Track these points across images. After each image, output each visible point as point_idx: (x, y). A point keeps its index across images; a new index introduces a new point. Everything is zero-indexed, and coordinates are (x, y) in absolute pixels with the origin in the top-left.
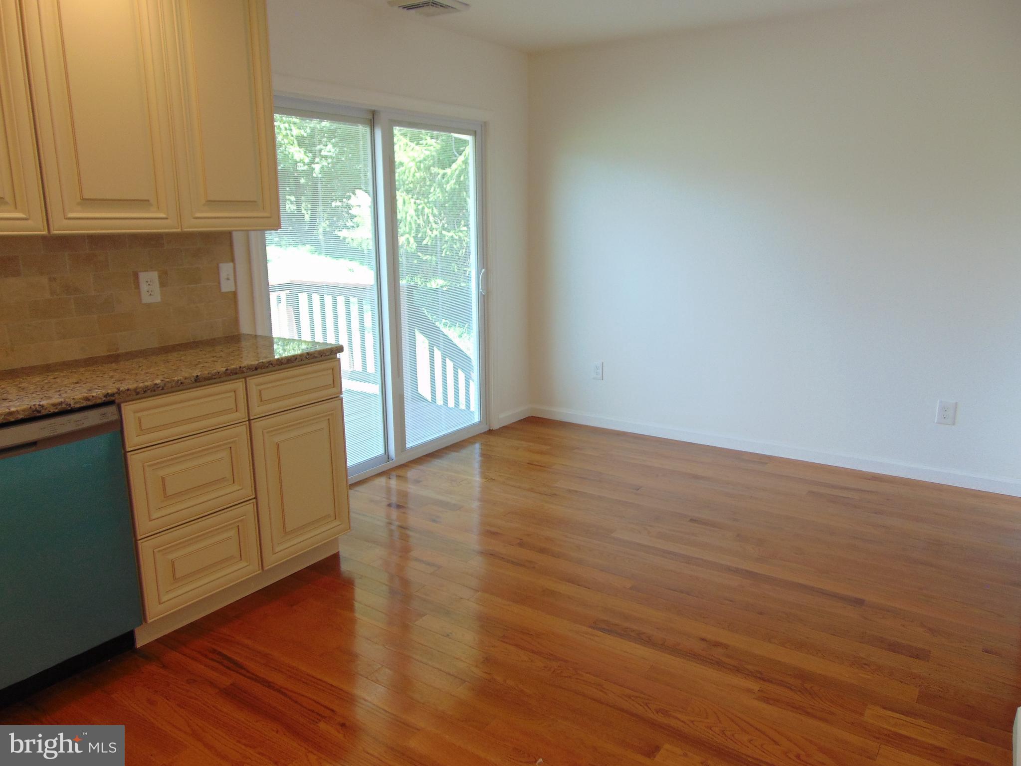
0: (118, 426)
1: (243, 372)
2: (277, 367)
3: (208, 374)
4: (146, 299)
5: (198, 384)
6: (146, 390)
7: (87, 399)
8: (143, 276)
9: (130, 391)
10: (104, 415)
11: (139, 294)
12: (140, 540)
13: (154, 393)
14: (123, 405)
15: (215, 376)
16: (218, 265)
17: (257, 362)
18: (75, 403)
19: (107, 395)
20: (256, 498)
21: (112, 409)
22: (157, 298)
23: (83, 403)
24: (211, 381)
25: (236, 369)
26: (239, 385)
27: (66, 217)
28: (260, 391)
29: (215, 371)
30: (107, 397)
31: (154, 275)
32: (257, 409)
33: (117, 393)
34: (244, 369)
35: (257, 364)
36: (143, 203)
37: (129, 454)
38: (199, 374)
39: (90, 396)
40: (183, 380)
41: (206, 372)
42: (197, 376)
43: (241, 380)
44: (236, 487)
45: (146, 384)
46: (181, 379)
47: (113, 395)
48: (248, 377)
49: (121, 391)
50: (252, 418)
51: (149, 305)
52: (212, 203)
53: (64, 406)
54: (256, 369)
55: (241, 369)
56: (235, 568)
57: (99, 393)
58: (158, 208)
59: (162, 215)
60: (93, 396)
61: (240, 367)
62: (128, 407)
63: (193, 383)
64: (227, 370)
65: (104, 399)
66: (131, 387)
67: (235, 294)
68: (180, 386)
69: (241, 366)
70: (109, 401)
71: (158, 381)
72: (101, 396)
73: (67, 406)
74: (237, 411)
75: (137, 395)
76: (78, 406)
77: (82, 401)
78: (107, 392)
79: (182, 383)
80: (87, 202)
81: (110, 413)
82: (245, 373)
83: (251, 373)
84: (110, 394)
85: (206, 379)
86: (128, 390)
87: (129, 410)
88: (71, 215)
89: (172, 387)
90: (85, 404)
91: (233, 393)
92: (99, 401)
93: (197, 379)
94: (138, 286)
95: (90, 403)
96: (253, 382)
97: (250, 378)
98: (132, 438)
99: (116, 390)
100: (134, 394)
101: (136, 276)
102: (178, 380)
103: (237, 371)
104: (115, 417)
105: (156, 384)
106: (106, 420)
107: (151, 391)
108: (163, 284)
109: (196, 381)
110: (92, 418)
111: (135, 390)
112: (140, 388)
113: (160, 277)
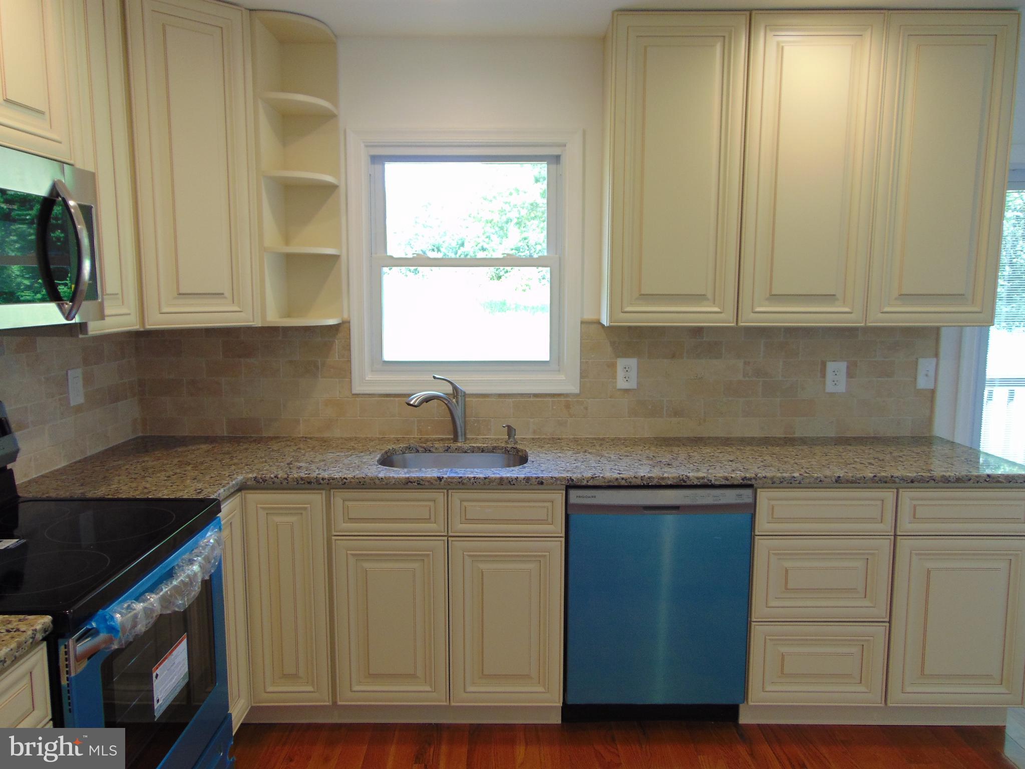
0: (751, 508)
1: (894, 482)
2: (941, 484)
3: (852, 477)
4: (830, 388)
5: (838, 485)
6: (782, 480)
7: (727, 479)
8: (831, 366)
9: (767, 478)
10: (740, 496)
11: (824, 384)
12: (754, 622)
13: (790, 485)
14: (759, 490)
15: (859, 480)
16: (917, 359)
17: (915, 474)
18: (716, 480)
19: (744, 479)
20: (890, 622)
21: (748, 492)
22: (842, 388)
23: (722, 482)
24: (853, 485)
25: (887, 477)
26: (889, 495)
27: (753, 311)
28: (915, 507)
29: (861, 475)
30: (744, 481)
31: (842, 366)
32: (906, 525)
33: (754, 478)
34: (897, 479)
35: (915, 477)
36: (829, 298)
37: (757, 538)
38: (841, 475)
39: (729, 476)
40: (823, 478)
41: (851, 475)
42: (839, 477)
43: (893, 490)
44: (867, 603)
45: (784, 475)
46: (820, 477)
47: (750, 479)
48: (902, 488)
49: (759, 477)
50: (899, 533)
51: (832, 394)
52: (904, 297)
53: (706, 480)
54: (912, 482)
55: (893, 479)
56: (853, 689)
57: (738, 475)
58: (844, 302)
59: (847, 310)
60: (732, 477)
61: (892, 476)
62: (764, 494)
63: (834, 483)
64: (875, 476)
65: (742, 481)
66: (768, 475)
67: (933, 392)
68: (819, 484)
69: (894, 475)
70: (746, 485)
71: (796, 475)
72: (739, 478)
73: (708, 481)
74: (882, 522)
75: (772, 483)
76: (717, 483)
77: (722, 480)
78: (745, 476)
79: (821, 481)
80: (774, 298)
81: (745, 495)
82: (897, 483)
83: (905, 485)
84: (748, 478)
85: (848, 481)
86: (765, 477)
87: (764, 496)
88: (758, 309)
89: (810, 483)
90: (724, 482)
91: (881, 502)
92: (736, 483)
93: (838, 480)
94: (824, 376)
95: (727, 483)
96: (907, 495)
97: (904, 490)
98: (763, 524)
99: (754, 476)
100: (771, 482)
101: (824, 365)
102: (817, 478)
103: (888, 480)
104: (750, 500)
105: (794, 477)
106: (739, 501)
107: (788, 483)
108: (850, 375)
109: (836, 481)
110: (729, 497)
111: (772, 478)
112: (778, 478)
113: (848, 367)
